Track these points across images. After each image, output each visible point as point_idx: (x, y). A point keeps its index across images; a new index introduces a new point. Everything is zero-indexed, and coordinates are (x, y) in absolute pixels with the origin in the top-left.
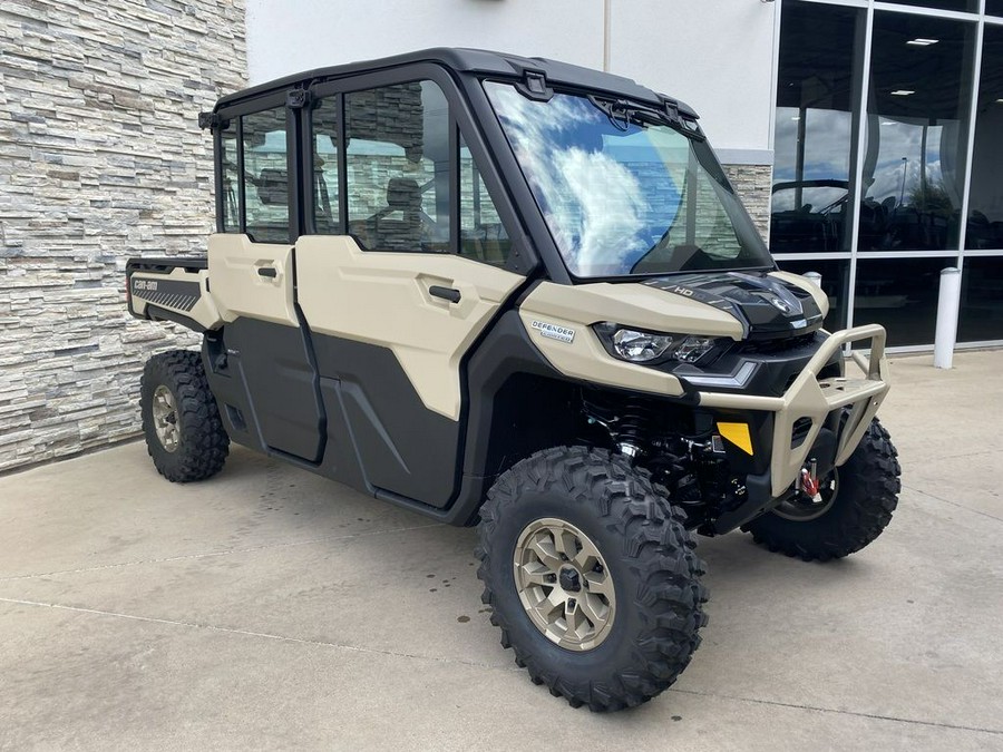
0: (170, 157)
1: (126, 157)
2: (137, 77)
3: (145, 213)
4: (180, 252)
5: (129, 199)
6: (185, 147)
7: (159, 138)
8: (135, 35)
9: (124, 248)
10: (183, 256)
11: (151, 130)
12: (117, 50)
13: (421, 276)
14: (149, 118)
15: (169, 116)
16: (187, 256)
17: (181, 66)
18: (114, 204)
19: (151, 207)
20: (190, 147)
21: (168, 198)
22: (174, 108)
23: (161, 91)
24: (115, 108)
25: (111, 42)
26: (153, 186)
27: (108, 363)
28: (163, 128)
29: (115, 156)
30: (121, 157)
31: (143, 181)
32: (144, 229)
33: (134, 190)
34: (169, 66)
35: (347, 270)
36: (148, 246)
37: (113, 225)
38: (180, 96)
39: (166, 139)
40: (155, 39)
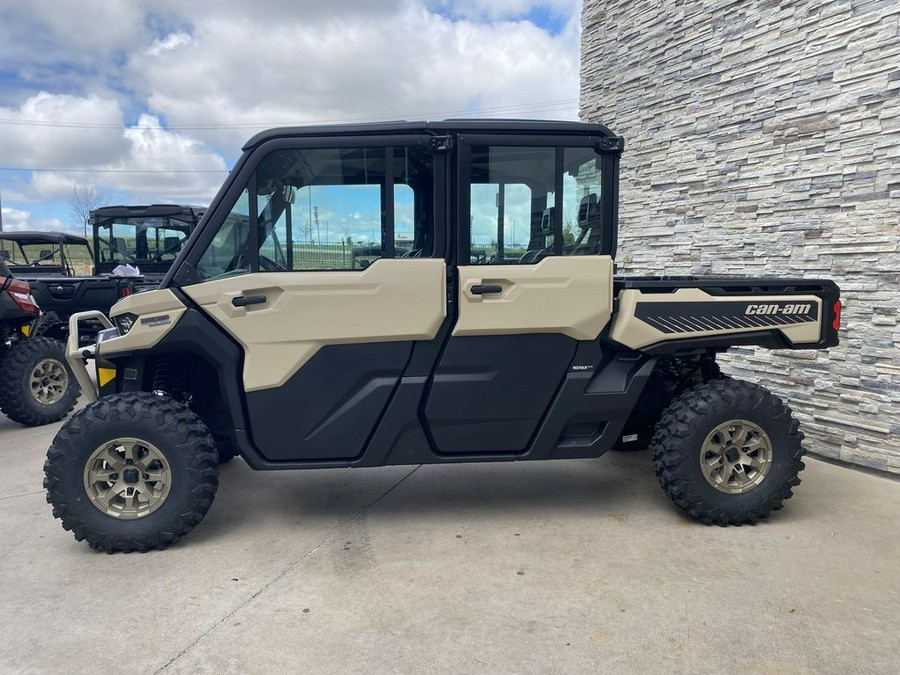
0: (853, 170)
1: (802, 182)
2: (828, 98)
3: (812, 234)
5: (798, 222)
6: (876, 153)
7: (843, 153)
8: (830, 56)
9: (786, 268)
11: (835, 146)
12: (809, 81)
14: (834, 135)
15: (857, 125)
17: (888, 60)
18: (781, 228)
19: (818, 227)
20: (884, 152)
21: (841, 216)
22: (869, 113)
23: (853, 101)
24: (800, 138)
25: (803, 77)
28: (850, 140)
29: (792, 183)
30: (796, 182)
31: (818, 201)
32: (811, 249)
33: (805, 212)
34: (872, 68)
36: (810, 266)
38: (879, 96)
39: (853, 151)
40: (854, 48)
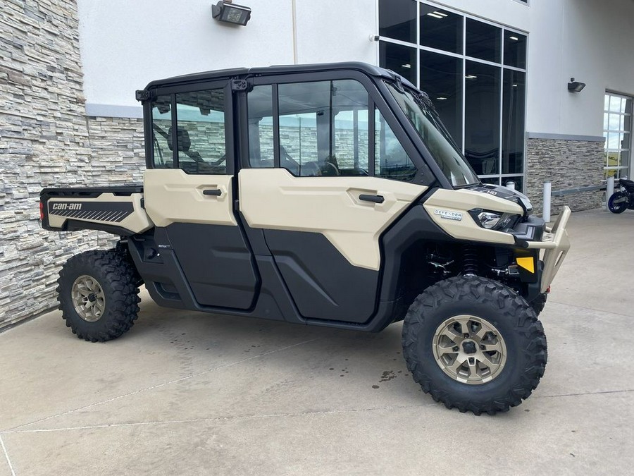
0: (41, 118)
1: (17, 118)
2: (21, 62)
3: (29, 157)
4: (50, 185)
5: (19, 148)
6: (49, 112)
7: (34, 105)
8: (18, 33)
10: (50, 187)
11: (29, 99)
12: (9, 43)
13: (350, 189)
14: (28, 91)
15: (40, 90)
16: (53, 187)
17: (45, 56)
18: (11, 151)
19: (32, 153)
20: (52, 112)
21: (41, 147)
22: (43, 85)
23: (35, 73)
24: (9, 83)
26: (33, 139)
27: (10, 265)
28: (37, 98)
29: (10, 116)
30: (13, 117)
31: (26, 135)
32: (28, 169)
33: (22, 141)
34: (38, 56)
35: (286, 189)
36: (31, 181)
37: (11, 165)
38: (45, 76)
39: (39, 106)
40: (31, 37)
